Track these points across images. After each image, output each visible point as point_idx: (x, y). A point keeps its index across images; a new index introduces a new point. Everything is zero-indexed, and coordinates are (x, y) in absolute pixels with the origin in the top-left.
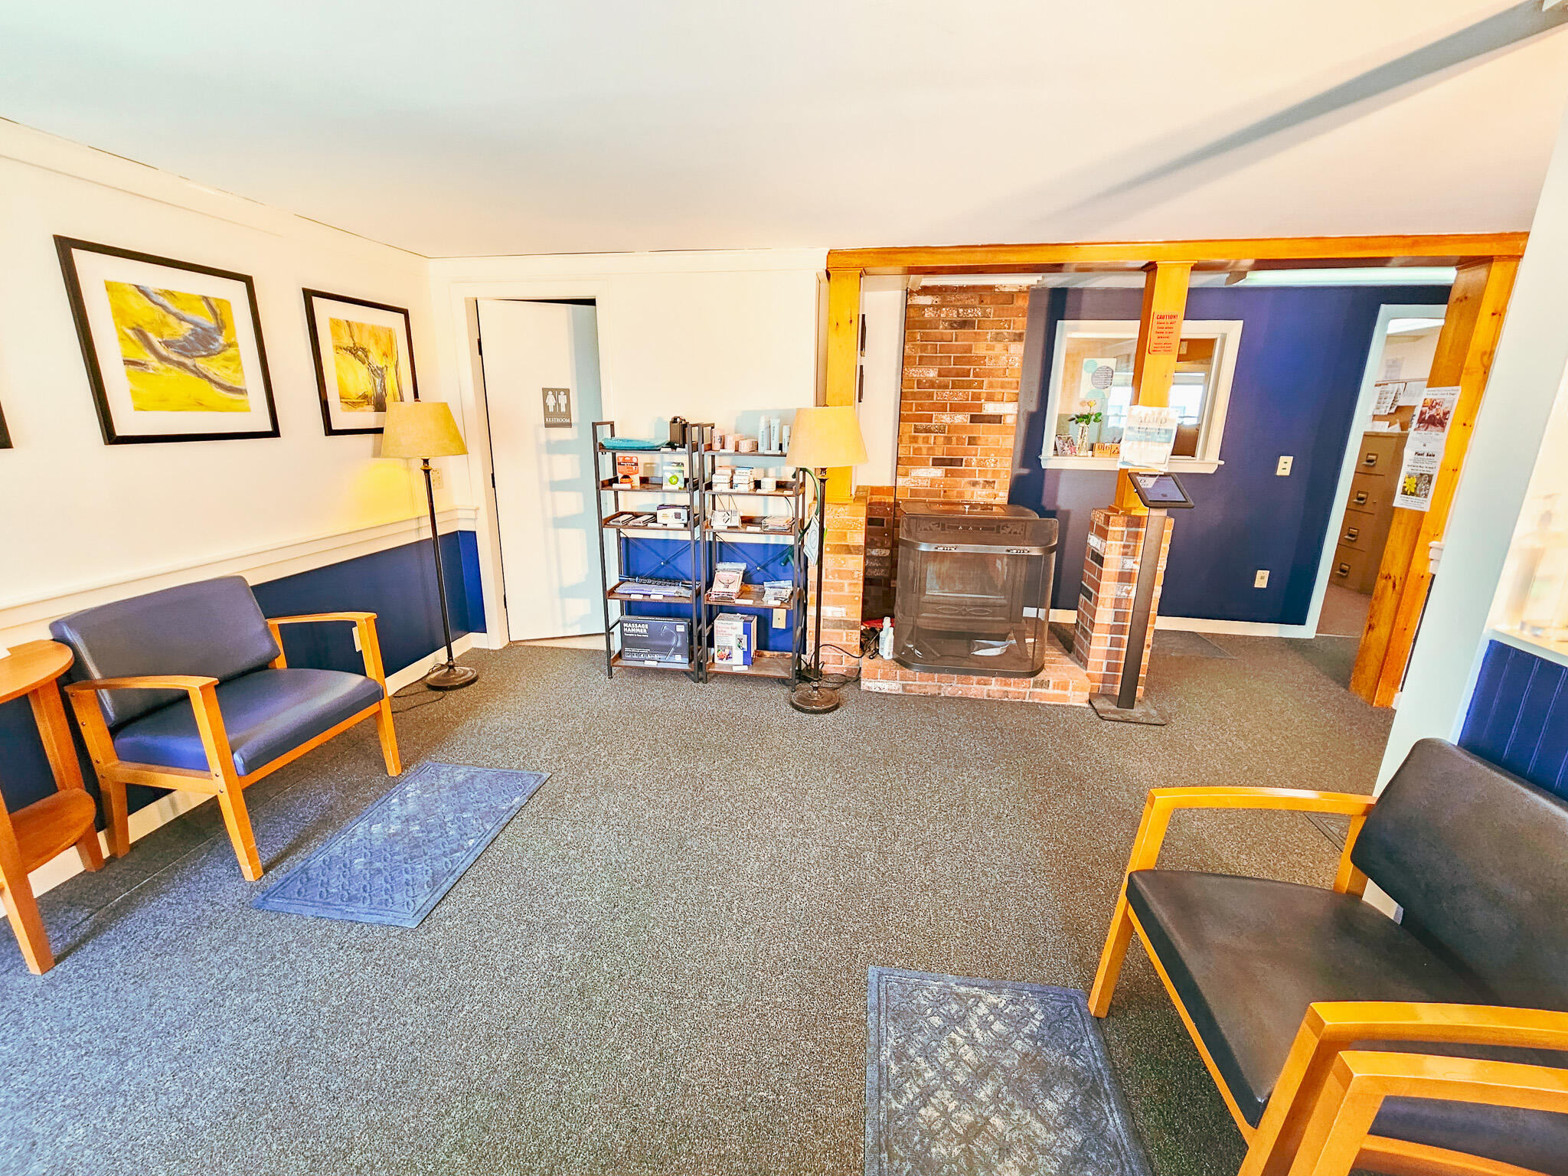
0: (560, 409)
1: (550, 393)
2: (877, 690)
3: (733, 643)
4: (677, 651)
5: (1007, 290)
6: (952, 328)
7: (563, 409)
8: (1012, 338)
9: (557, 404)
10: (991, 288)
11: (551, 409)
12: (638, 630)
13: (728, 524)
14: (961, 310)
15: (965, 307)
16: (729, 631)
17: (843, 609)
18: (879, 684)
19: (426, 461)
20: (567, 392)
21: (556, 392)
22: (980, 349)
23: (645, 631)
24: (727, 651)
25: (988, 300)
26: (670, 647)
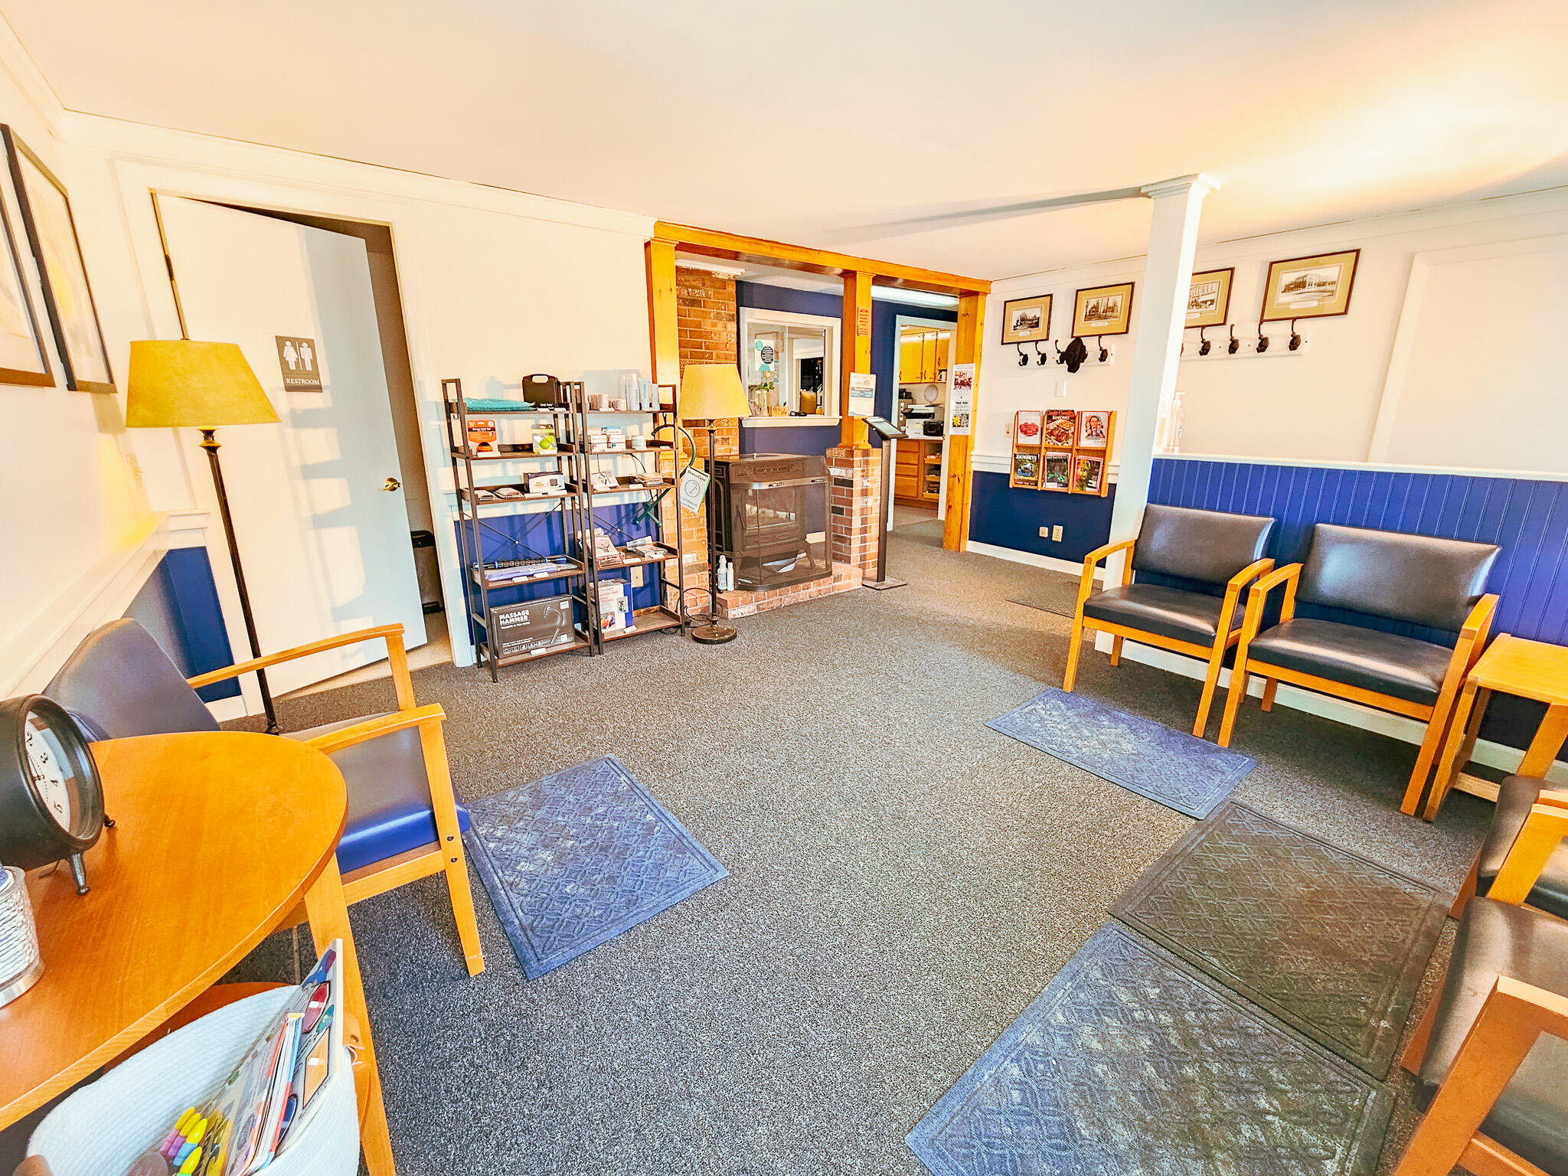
0: (304, 366)
1: (288, 343)
2: (740, 615)
3: (615, 607)
4: (563, 631)
5: (720, 277)
6: (686, 305)
7: (309, 368)
8: (728, 318)
9: (300, 361)
10: (709, 273)
11: (293, 367)
12: (518, 619)
13: (608, 484)
14: (690, 290)
15: (693, 287)
16: (609, 597)
17: (694, 555)
18: (741, 610)
19: (209, 434)
20: (311, 343)
21: (297, 342)
22: (707, 326)
23: (526, 618)
24: (609, 618)
25: (708, 283)
26: (554, 629)
